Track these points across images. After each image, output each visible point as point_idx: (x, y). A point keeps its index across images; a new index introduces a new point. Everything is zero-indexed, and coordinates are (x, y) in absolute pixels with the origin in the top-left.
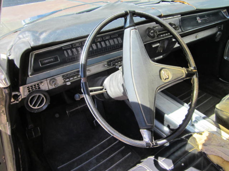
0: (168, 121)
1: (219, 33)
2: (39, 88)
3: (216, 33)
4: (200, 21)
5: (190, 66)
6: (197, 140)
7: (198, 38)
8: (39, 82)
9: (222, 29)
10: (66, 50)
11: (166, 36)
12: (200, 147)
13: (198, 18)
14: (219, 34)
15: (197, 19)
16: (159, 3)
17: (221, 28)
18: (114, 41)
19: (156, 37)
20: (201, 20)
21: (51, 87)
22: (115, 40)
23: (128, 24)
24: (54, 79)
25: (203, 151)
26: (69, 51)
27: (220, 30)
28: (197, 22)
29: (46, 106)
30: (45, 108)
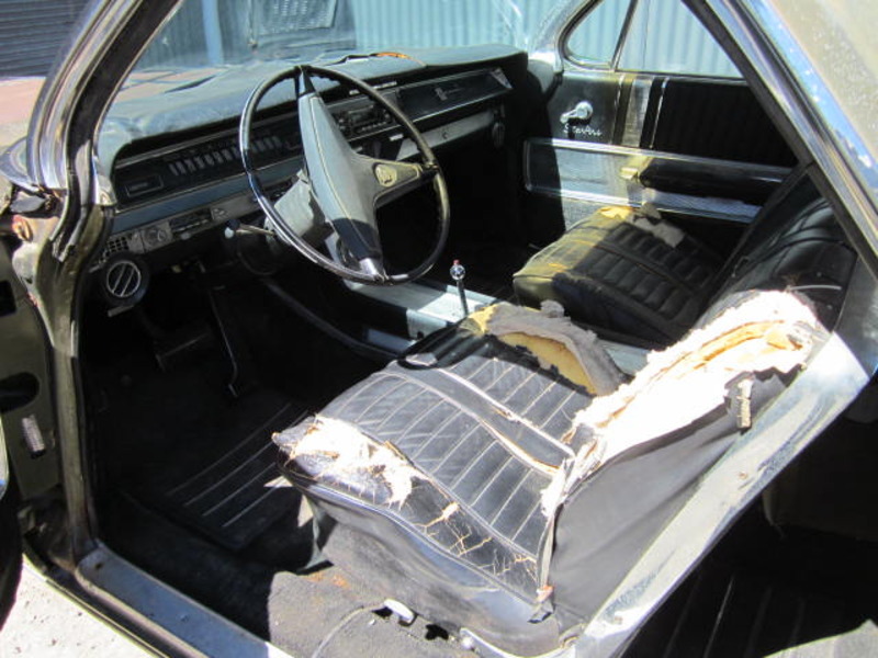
0: (417, 323)
1: (497, 125)
2: (127, 248)
3: (491, 126)
4: (444, 98)
5: (427, 160)
6: (477, 320)
7: (450, 139)
8: (124, 234)
9: (503, 115)
10: (173, 162)
11: (373, 130)
12: (483, 328)
13: (438, 91)
14: (499, 129)
15: (435, 93)
16: (344, 61)
17: (499, 114)
18: (265, 143)
19: (352, 133)
20: (447, 95)
21: (149, 246)
22: (267, 141)
23: (302, 89)
24: (153, 226)
25: (489, 334)
26: (179, 165)
27: (497, 118)
28: (439, 99)
29: (143, 292)
30: (140, 296)
